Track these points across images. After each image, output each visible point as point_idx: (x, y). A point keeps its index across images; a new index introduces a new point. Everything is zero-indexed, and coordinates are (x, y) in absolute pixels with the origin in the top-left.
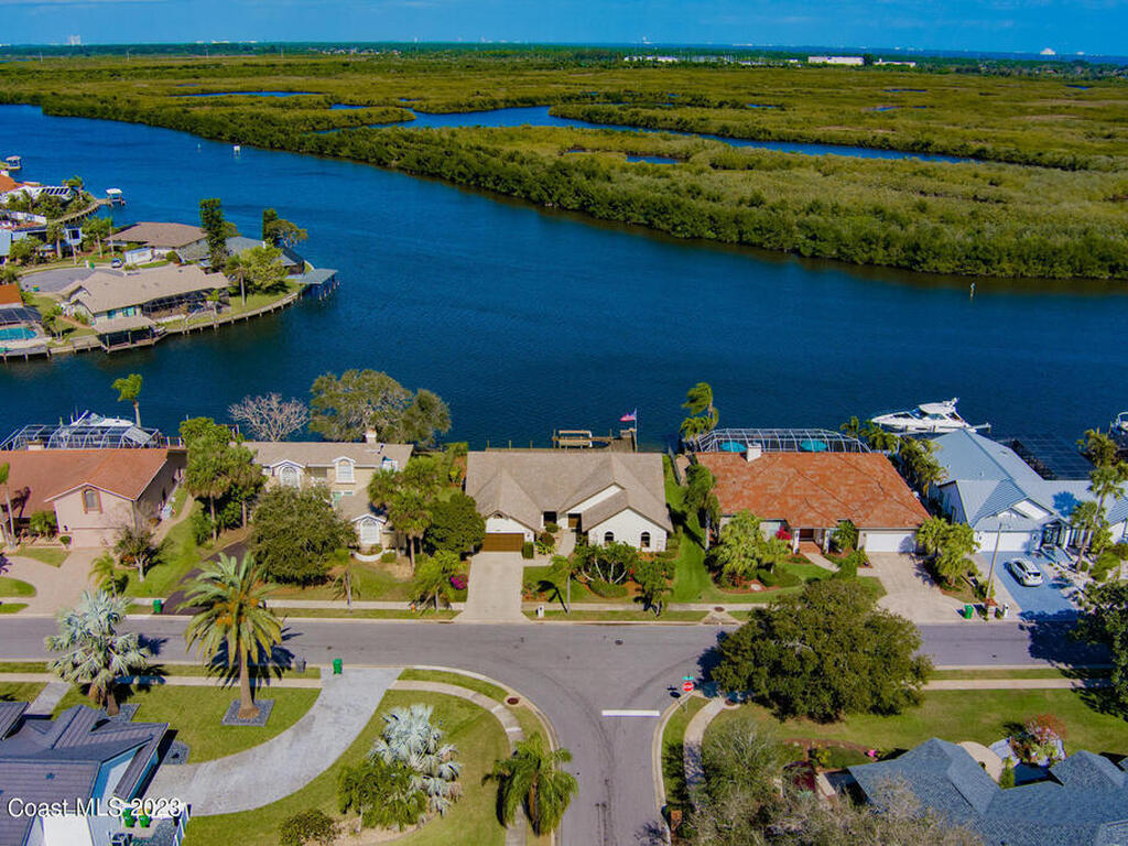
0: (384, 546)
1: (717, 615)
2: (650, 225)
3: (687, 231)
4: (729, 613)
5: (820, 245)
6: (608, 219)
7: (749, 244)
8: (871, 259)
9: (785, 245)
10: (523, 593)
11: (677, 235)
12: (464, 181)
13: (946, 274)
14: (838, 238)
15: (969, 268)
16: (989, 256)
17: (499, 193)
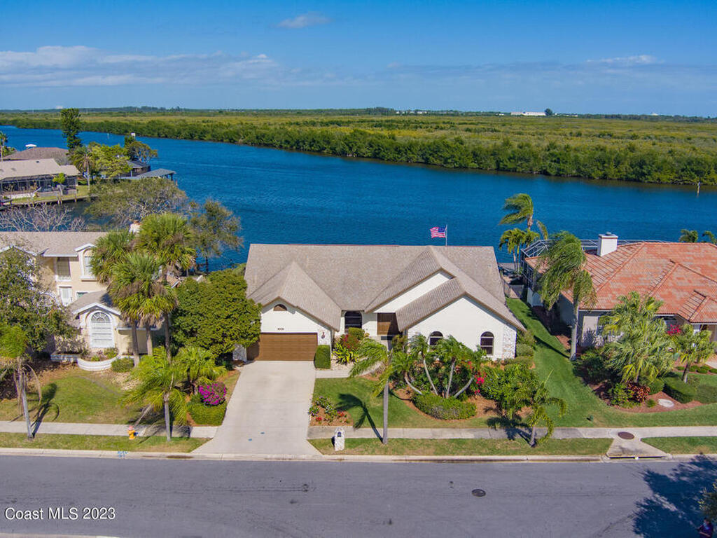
0: (120, 353)
1: (626, 444)
2: (427, 162)
3: (456, 162)
4: (643, 440)
5: (562, 166)
6: (394, 160)
7: (506, 170)
8: (605, 175)
9: (534, 169)
10: (313, 412)
11: (449, 166)
12: (289, 146)
13: (667, 183)
14: (577, 161)
15: (686, 178)
16: (701, 168)
17: (313, 151)
